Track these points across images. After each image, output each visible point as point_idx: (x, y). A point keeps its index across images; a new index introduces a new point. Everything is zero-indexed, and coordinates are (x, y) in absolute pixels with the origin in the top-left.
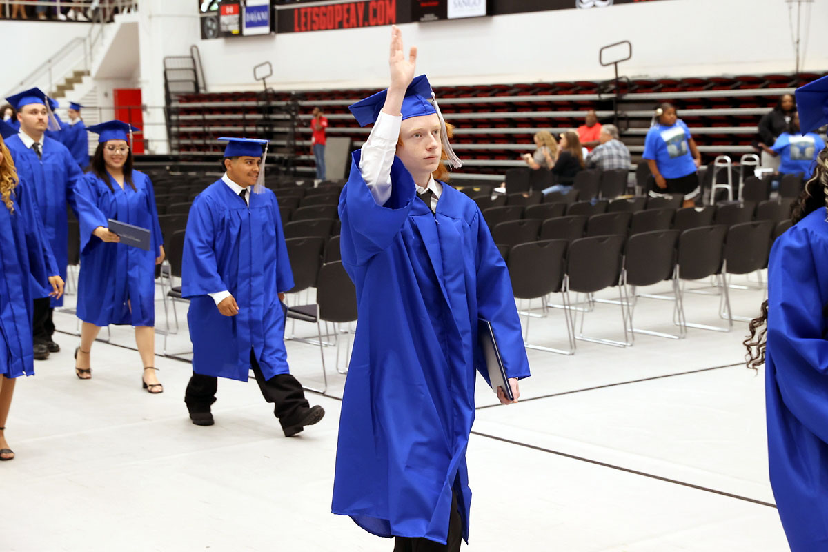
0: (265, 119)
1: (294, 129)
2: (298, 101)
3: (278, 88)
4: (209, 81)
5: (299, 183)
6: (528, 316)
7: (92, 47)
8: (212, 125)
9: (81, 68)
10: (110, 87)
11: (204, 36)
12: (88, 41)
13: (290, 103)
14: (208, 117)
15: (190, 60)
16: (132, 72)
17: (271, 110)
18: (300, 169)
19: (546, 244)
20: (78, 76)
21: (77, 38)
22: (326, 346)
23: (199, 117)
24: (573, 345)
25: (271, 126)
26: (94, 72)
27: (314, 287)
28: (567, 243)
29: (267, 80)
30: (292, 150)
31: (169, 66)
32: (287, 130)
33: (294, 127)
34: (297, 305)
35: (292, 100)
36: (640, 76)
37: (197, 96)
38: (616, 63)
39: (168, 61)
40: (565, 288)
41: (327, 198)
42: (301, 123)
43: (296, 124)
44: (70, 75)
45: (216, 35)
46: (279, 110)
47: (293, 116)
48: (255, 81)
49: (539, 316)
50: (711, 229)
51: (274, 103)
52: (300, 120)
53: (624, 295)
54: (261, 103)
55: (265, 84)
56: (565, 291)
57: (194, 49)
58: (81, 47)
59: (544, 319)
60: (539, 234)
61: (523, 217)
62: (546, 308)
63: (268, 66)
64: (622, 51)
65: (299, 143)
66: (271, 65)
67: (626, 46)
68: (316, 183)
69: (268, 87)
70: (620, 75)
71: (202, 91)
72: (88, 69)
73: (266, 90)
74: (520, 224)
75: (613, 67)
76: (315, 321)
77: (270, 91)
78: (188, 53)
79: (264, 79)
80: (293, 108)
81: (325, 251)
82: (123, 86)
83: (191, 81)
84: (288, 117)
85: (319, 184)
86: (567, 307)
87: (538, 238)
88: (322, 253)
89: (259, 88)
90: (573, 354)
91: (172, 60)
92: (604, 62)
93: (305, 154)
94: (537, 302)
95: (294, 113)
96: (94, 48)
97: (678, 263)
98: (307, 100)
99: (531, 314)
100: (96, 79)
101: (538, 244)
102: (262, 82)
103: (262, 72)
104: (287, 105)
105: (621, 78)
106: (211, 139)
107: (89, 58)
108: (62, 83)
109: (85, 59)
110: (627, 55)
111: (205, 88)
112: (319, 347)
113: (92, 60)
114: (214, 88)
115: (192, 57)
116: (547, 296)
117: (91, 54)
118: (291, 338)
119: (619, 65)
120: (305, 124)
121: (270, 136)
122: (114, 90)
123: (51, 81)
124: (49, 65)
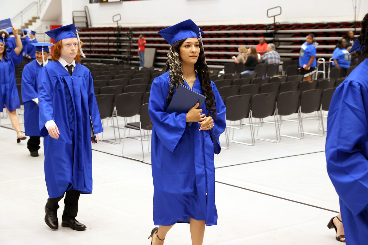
0: (117, 40)
1: (130, 44)
2: (133, 32)
3: (123, 26)
4: (93, 22)
5: (133, 68)
6: (234, 128)
7: (40, 6)
8: (94, 42)
9: (36, 16)
10: (49, 24)
11: (91, 2)
12: (39, 3)
13: (129, 32)
14: (92, 38)
15: (84, 13)
16: (58, 17)
17: (120, 35)
18: (133, 62)
19: (242, 96)
20: (34, 19)
21: (34, 2)
22: (144, 140)
23: (88, 38)
24: (253, 141)
25: (120, 43)
26: (41, 18)
27: (139, 114)
28: (252, 96)
29: (119, 22)
30: (129, 53)
31: (75, 15)
32: (128, 44)
33: (130, 43)
34: (131, 122)
35: (130, 31)
36: (285, 22)
37: (87, 29)
38: (274, 16)
39: (74, 13)
40: (250, 116)
41: (145, 75)
42: (134, 42)
43: (131, 42)
44: (31, 19)
45: (96, 2)
46: (124, 35)
47: (130, 38)
48: (113, 22)
49: (239, 128)
50: (316, 91)
51: (122, 32)
52: (133, 40)
53: (276, 120)
54: (116, 32)
55: (118, 24)
56: (250, 117)
57: (86, 8)
58: (35, 6)
59: (241, 130)
60: (239, 92)
61: (232, 84)
62: (241, 125)
63: (119, 16)
64: (277, 11)
65: (132, 50)
66: (120, 16)
67: (279, 9)
68: (140, 68)
69: (119, 25)
70: (276, 21)
71: (90, 27)
72: (39, 16)
73: (118, 26)
74: (231, 87)
75: (273, 18)
76: (139, 129)
77: (120, 27)
78: (83, 10)
79: (117, 21)
80: (130, 35)
81: (144, 99)
82: (54, 24)
83: (85, 22)
84: (128, 38)
85: (142, 69)
86: (251, 125)
87: (239, 94)
88: (142, 99)
89: (115, 25)
90: (253, 145)
91: (76, 12)
92: (269, 15)
93: (135, 55)
94: (238, 122)
95: (130, 37)
96: (42, 7)
97: (300, 105)
98: (136, 31)
99: (235, 128)
100: (43, 20)
101: (239, 96)
102: (116, 23)
103: (116, 18)
104: (128, 33)
105: (277, 23)
106: (93, 48)
107: (39, 11)
108: (27, 22)
109: (38, 11)
110: (279, 13)
111: (91, 25)
112: (141, 141)
113: (40, 12)
114: (95, 25)
115: (85, 11)
116: (242, 120)
117: (40, 9)
118: (128, 137)
119: (276, 17)
120: (135, 42)
121: (120, 47)
122: (51, 26)
123: (22, 21)
124: (21, 14)
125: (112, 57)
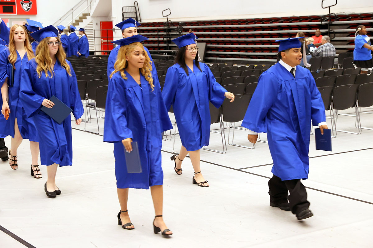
0: (167, 35)
2: (182, 26)
3: (173, 20)
4: (142, 18)
7: (90, 3)
9: (86, 12)
10: (99, 21)
12: (89, 0)
13: (178, 27)
15: (134, 8)
16: (108, 14)
17: (170, 30)
20: (85, 16)
25: (170, 38)
26: (91, 14)
29: (168, 16)
31: (125, 11)
35: (180, 26)
36: (341, 13)
38: (329, 7)
39: (124, 8)
44: (81, 16)
46: (174, 30)
48: (163, 17)
51: (171, 27)
53: (332, 114)
54: (166, 27)
57: (136, 3)
58: (86, 3)
66: (170, 10)
69: (168, 20)
70: (331, 12)
71: (139, 22)
72: (89, 12)
75: (328, 9)
77: (170, 22)
78: (134, 6)
80: (180, 29)
82: (104, 20)
83: (135, 17)
84: (178, 33)
89: (165, 20)
91: (126, 8)
92: (324, 6)
95: (180, 32)
96: (91, 4)
97: (358, 99)
98: (186, 26)
100: (93, 17)
102: (166, 18)
103: (166, 13)
105: (332, 14)
108: (78, 19)
109: (88, 7)
110: (335, 3)
111: (141, 21)
113: (91, 8)
114: (144, 21)
117: (90, 5)
121: (169, 42)
122: (100, 22)
123: (73, 19)
124: (72, 11)
125: (162, 53)
